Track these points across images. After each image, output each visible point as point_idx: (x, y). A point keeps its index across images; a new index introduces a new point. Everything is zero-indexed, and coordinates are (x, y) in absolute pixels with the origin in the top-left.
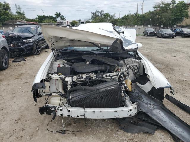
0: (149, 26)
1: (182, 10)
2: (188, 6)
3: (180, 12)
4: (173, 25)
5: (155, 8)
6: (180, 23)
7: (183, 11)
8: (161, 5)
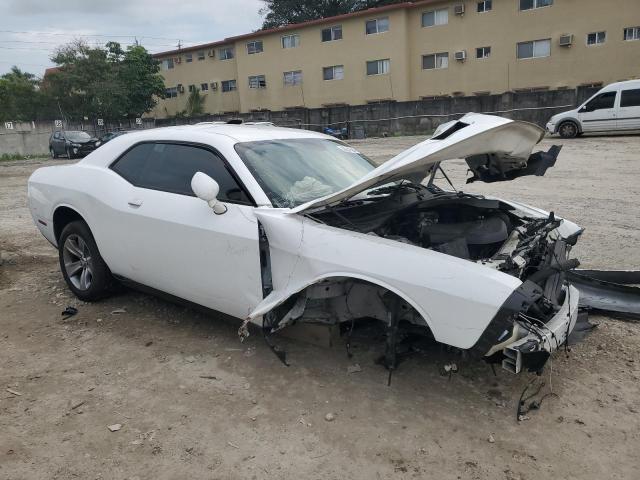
0: (58, 123)
1: (144, 73)
2: (158, 63)
3: (141, 80)
4: (128, 118)
5: (57, 60)
6: (148, 112)
7: (148, 76)
8: (79, 55)
